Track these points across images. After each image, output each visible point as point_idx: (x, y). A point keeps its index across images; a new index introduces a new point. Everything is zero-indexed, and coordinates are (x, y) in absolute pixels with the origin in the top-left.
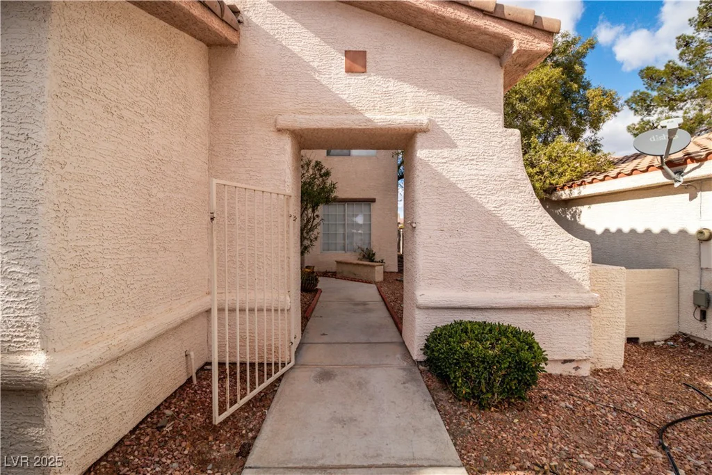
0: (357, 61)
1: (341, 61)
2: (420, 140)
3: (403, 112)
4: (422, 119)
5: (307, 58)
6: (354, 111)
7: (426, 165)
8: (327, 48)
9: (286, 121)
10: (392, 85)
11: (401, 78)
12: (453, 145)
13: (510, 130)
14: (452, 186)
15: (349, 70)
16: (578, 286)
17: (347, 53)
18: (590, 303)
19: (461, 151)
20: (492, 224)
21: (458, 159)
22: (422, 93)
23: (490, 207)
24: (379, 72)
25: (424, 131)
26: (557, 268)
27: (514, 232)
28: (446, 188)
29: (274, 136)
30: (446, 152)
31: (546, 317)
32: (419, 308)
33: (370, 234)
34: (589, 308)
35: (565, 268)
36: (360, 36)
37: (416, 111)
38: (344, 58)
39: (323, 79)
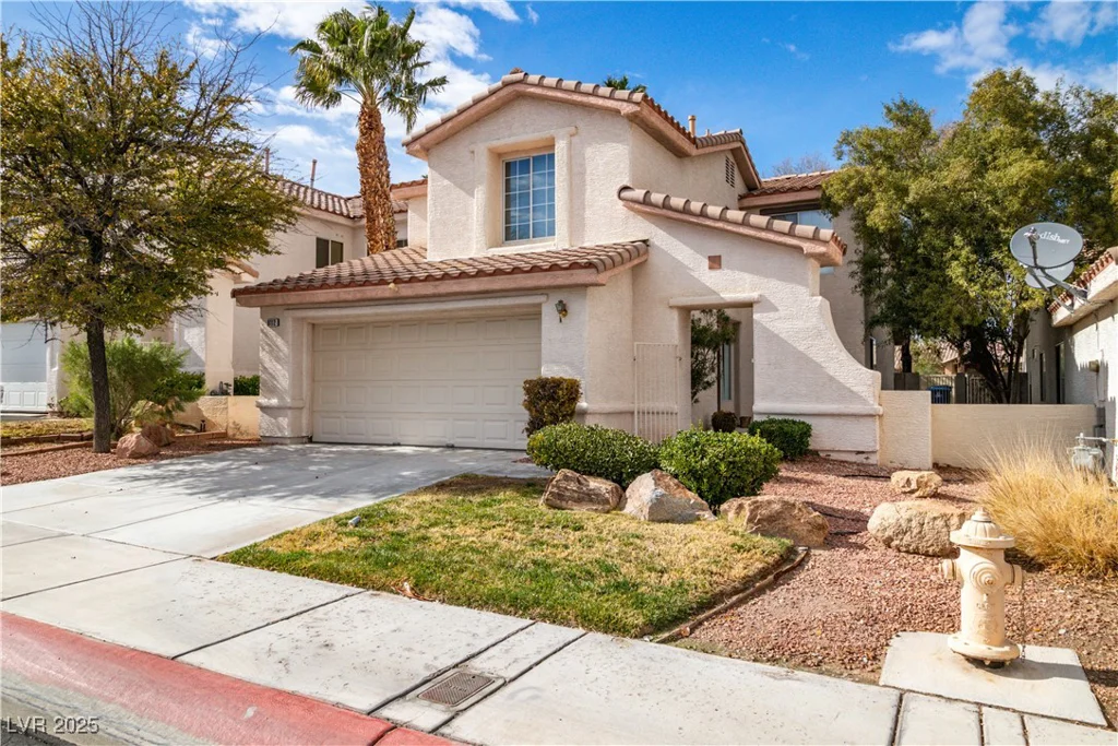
0: (715, 262)
1: (706, 263)
2: (756, 307)
3: (744, 292)
4: (756, 295)
5: (686, 263)
6: (715, 293)
7: (759, 323)
8: (698, 255)
9: (673, 302)
10: (738, 275)
11: (742, 270)
12: (777, 310)
13: (815, 298)
14: (777, 336)
15: (710, 268)
16: (864, 401)
17: (710, 258)
18: (872, 412)
19: (782, 313)
20: (803, 360)
21: (780, 318)
22: (756, 277)
23: (801, 348)
24: (729, 268)
25: (757, 302)
26: (849, 389)
27: (818, 366)
28: (773, 337)
29: (668, 311)
30: (772, 315)
31: (841, 421)
32: (755, 413)
34: (872, 416)
35: (855, 389)
36: (717, 247)
37: (753, 290)
38: (707, 261)
39: (696, 275)
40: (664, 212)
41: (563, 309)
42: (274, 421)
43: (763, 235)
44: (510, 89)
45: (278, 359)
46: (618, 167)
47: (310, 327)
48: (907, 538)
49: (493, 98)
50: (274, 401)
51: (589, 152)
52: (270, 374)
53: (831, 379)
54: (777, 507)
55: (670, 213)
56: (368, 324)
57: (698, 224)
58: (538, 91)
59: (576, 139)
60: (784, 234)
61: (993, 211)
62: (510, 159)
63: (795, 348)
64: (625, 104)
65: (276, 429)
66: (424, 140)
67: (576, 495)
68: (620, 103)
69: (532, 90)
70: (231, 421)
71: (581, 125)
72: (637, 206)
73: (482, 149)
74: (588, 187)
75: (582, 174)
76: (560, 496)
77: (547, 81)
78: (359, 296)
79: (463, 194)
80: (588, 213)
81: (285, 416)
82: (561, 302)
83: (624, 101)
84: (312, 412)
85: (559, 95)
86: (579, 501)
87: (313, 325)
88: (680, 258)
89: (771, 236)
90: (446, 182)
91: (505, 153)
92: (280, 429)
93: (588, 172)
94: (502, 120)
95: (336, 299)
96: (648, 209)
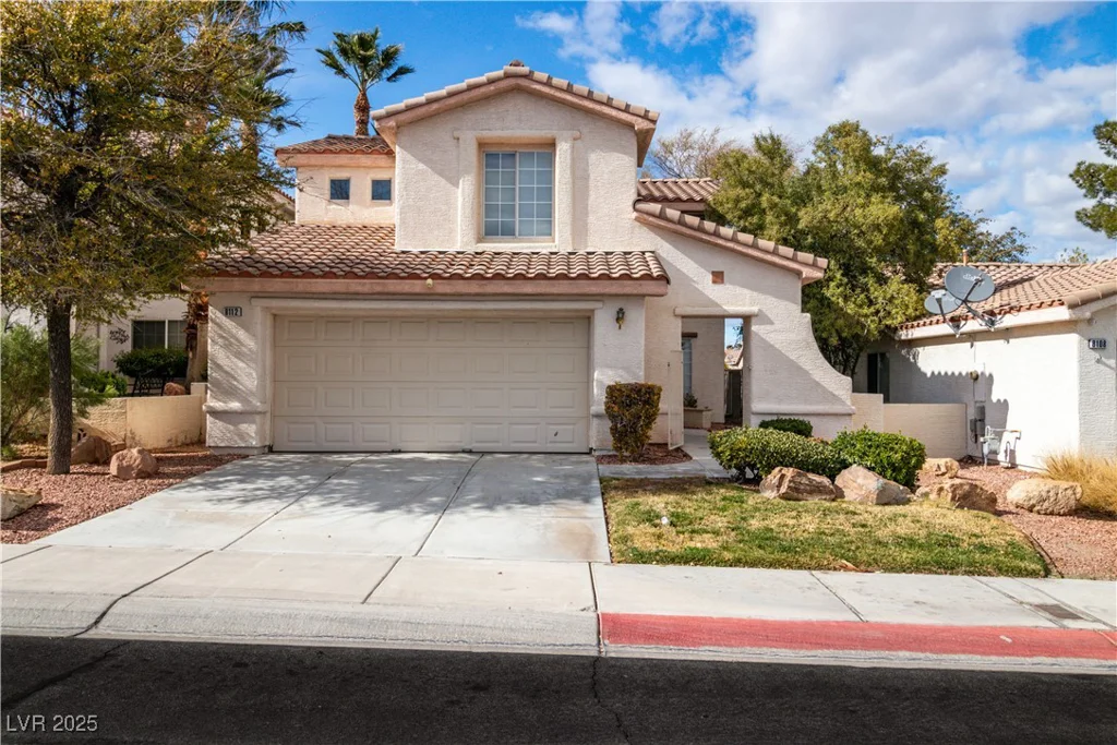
0: (718, 277)
1: (710, 277)
2: (753, 320)
3: (744, 305)
4: (754, 309)
5: (691, 276)
6: (717, 305)
7: (756, 334)
8: (702, 270)
9: (678, 311)
10: (739, 290)
11: (743, 286)
12: (772, 323)
13: (805, 314)
14: (772, 346)
15: (714, 282)
16: (843, 403)
17: (714, 273)
18: (850, 412)
19: (777, 326)
20: (795, 369)
21: (775, 331)
22: (755, 294)
23: (793, 358)
24: (731, 283)
25: (757, 316)
26: (831, 393)
27: (806, 372)
28: (769, 347)
29: (673, 319)
30: (768, 327)
31: (825, 419)
32: (753, 414)
33: (691, 376)
34: (850, 415)
35: (836, 393)
36: (720, 263)
37: (751, 305)
38: (711, 276)
39: (700, 287)
40: (679, 228)
41: (620, 316)
42: (232, 428)
43: (769, 257)
44: (512, 82)
45: (239, 355)
46: (623, 177)
47: (272, 317)
48: (1046, 504)
49: (492, 88)
50: (235, 405)
51: (593, 157)
52: (226, 372)
53: (818, 384)
54: (967, 487)
55: (684, 230)
56: (356, 318)
57: (709, 242)
58: (546, 90)
59: (578, 143)
60: (788, 259)
61: (860, 243)
62: (493, 150)
63: (787, 357)
64: (640, 120)
65: (236, 438)
66: (401, 117)
67: (808, 488)
68: (635, 118)
69: (538, 87)
70: (129, 429)
71: (585, 130)
72: (651, 219)
73: (469, 139)
74: (591, 192)
75: (586, 178)
76: (797, 490)
77: (555, 81)
78: (378, 289)
79: (443, 181)
80: (591, 219)
81: (254, 422)
82: (621, 310)
83: (640, 116)
84: (274, 417)
85: (569, 97)
86: (811, 493)
87: (275, 316)
88: (685, 271)
89: (776, 259)
90: (421, 166)
91: (487, 144)
92: (241, 436)
93: (592, 177)
94: (492, 110)
95: (343, 290)
96: (662, 223)
